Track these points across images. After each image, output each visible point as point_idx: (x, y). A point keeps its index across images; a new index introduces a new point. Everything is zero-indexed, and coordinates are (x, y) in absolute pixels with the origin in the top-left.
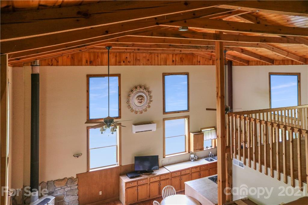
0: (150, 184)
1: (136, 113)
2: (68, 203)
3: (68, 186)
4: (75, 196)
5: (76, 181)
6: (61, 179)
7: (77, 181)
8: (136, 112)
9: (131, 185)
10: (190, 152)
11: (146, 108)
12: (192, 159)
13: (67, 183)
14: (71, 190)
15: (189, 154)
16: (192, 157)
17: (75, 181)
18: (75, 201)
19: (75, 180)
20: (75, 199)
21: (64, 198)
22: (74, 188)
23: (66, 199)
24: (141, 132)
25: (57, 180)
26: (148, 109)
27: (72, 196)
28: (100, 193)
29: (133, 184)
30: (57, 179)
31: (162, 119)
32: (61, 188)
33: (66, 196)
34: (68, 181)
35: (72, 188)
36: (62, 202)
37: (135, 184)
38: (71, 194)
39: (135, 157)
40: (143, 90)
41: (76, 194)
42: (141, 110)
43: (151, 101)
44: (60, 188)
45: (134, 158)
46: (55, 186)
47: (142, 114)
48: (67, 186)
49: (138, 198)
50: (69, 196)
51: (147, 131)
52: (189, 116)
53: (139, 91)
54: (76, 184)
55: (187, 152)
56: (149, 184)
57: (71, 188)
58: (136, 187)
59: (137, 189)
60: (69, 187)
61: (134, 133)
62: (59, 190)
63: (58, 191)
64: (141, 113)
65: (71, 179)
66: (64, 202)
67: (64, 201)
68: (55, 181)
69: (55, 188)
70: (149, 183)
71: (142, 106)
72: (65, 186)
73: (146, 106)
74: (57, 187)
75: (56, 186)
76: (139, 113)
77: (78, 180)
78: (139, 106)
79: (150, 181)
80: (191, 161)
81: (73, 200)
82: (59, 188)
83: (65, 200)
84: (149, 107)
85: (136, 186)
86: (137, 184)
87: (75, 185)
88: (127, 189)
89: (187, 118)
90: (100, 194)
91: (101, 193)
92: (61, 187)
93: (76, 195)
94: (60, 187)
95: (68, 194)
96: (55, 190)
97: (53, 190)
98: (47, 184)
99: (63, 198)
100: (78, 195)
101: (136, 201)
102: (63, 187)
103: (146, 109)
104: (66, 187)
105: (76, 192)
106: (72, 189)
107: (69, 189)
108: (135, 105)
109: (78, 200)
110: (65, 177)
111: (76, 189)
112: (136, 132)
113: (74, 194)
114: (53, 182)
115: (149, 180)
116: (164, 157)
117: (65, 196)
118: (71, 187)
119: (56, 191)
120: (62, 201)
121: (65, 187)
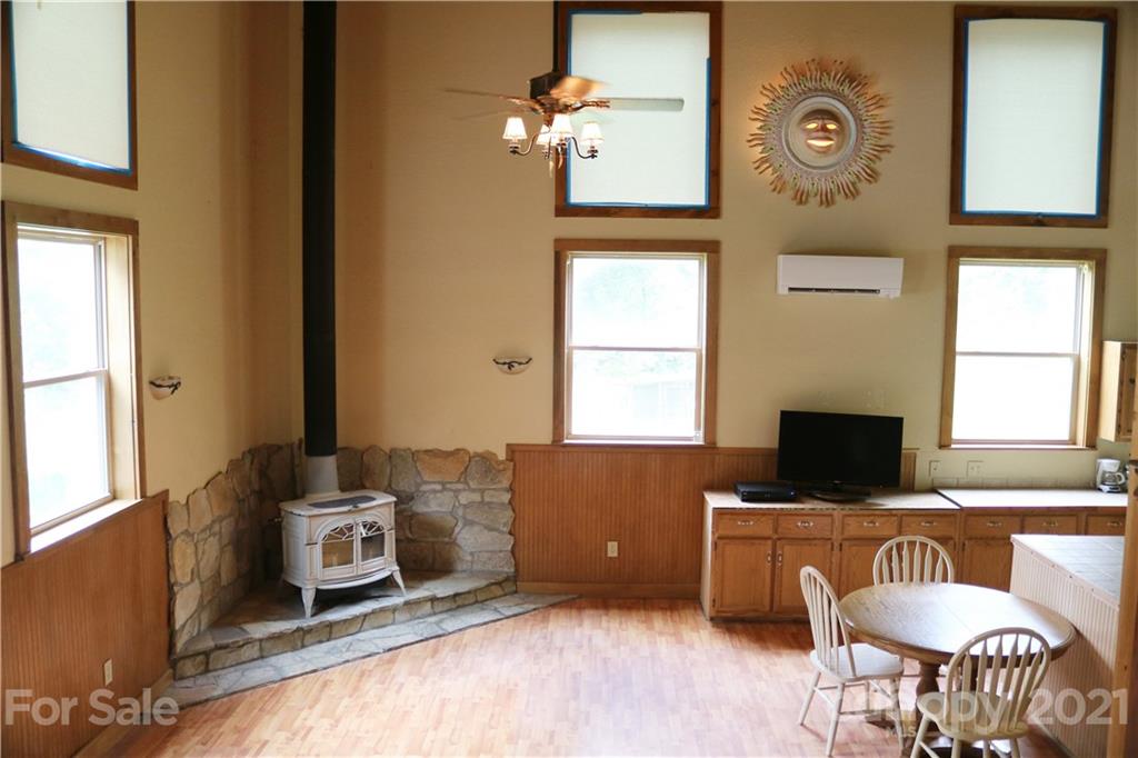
0: (841, 545)
1: (801, 202)
2: (472, 554)
3: (473, 485)
4: (501, 532)
5: (504, 470)
6: (444, 448)
7: (510, 473)
8: (801, 198)
9: (742, 528)
10: (1099, 443)
11: (853, 178)
12: (1103, 483)
13: (466, 469)
14: (482, 502)
15: (1092, 453)
16: (1104, 473)
17: (499, 471)
18: (501, 555)
19: (501, 467)
20: (497, 548)
21: (457, 530)
22: (495, 500)
23: (461, 535)
24: (817, 290)
25: (427, 451)
26: (862, 186)
27: (486, 532)
28: (609, 547)
29: (752, 527)
30: (429, 448)
31: (940, 247)
32: (444, 489)
33: (465, 525)
34: (473, 463)
35: (487, 499)
36: (447, 543)
37: (765, 529)
38: (483, 522)
39: (784, 415)
40: (836, 87)
41: (505, 525)
42: (824, 186)
43: (885, 148)
44: (439, 487)
45: (779, 416)
46: (419, 473)
47: (833, 208)
48: (466, 483)
49: (776, 598)
50: (476, 528)
51: (853, 291)
52: (1104, 252)
53: (816, 90)
54: (506, 484)
55: (1081, 443)
56: (836, 545)
57: (482, 497)
58: (770, 542)
59: (774, 556)
60: (474, 491)
61: (783, 291)
62: (435, 491)
63: (432, 496)
64: (827, 200)
65: (486, 459)
66: (457, 548)
67: (454, 543)
68: (418, 451)
69: (419, 480)
70: (836, 536)
71: (831, 166)
72: (459, 481)
73: (855, 168)
74: (426, 478)
75: (423, 474)
76: (814, 201)
77: (514, 470)
78: (814, 168)
79: (843, 528)
80: (1100, 490)
81: (490, 548)
82: (434, 483)
83: (458, 541)
84: (873, 176)
85: (769, 538)
86: (776, 531)
87: (499, 486)
88: (721, 543)
89: (1093, 263)
90: (610, 554)
91: (613, 549)
92: (443, 484)
93: (501, 528)
94: (439, 483)
95: (469, 517)
96: (418, 490)
97: (413, 489)
98: (390, 457)
99: (453, 531)
100: (510, 533)
101: (768, 608)
102: (450, 483)
103: (853, 184)
104: (465, 490)
105: (504, 520)
106: (489, 503)
107: (476, 497)
108: (794, 155)
109: (513, 552)
110: (459, 447)
111: (503, 504)
112: (791, 289)
113: (497, 526)
114: (413, 454)
115: (837, 524)
116: (944, 442)
117: (460, 524)
118: (482, 492)
119: (425, 492)
120: (447, 539)
121: (460, 486)
